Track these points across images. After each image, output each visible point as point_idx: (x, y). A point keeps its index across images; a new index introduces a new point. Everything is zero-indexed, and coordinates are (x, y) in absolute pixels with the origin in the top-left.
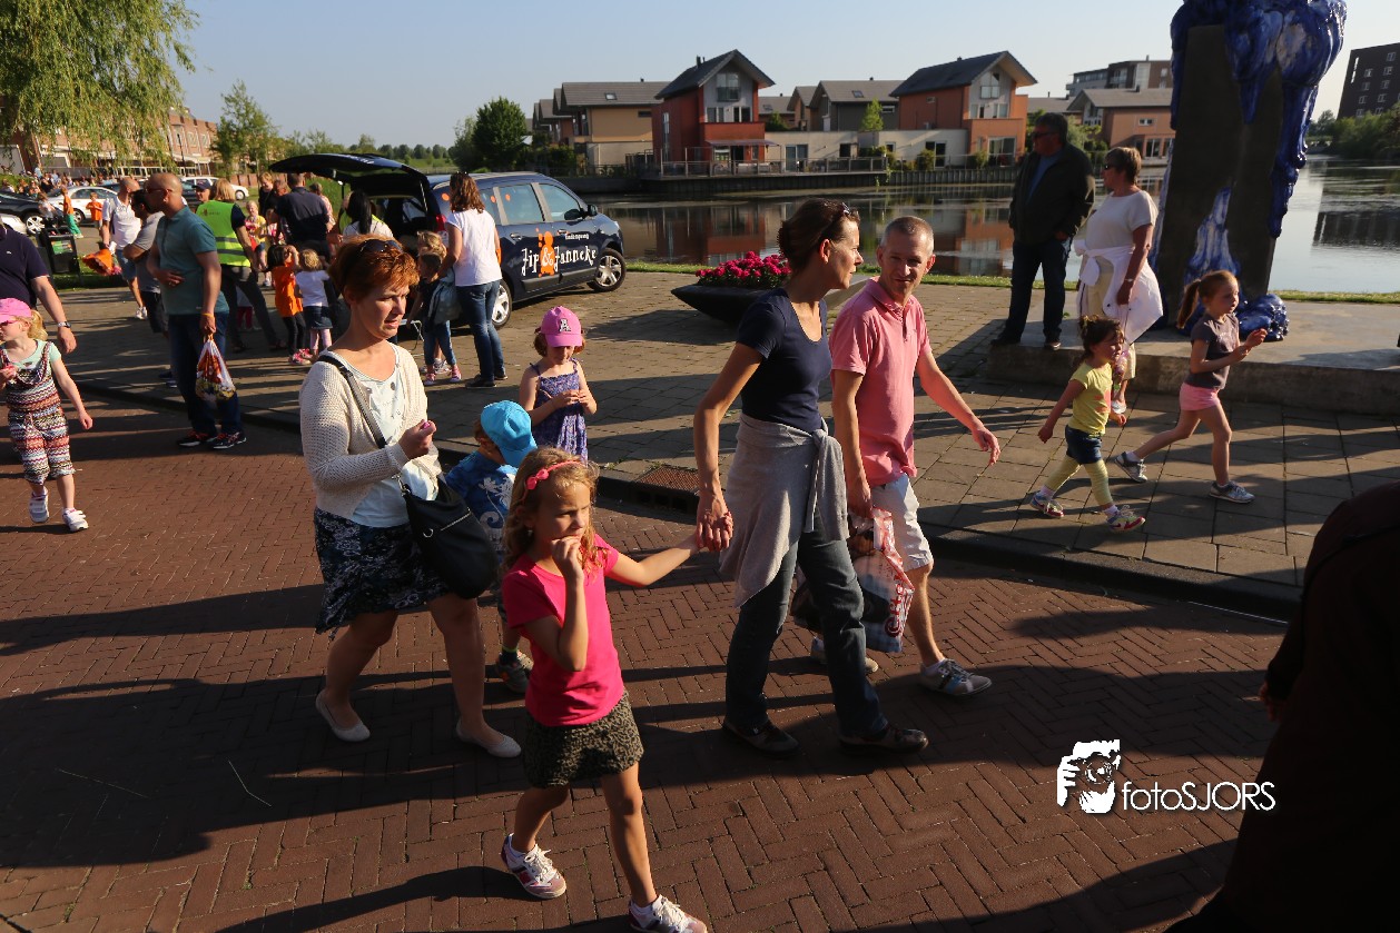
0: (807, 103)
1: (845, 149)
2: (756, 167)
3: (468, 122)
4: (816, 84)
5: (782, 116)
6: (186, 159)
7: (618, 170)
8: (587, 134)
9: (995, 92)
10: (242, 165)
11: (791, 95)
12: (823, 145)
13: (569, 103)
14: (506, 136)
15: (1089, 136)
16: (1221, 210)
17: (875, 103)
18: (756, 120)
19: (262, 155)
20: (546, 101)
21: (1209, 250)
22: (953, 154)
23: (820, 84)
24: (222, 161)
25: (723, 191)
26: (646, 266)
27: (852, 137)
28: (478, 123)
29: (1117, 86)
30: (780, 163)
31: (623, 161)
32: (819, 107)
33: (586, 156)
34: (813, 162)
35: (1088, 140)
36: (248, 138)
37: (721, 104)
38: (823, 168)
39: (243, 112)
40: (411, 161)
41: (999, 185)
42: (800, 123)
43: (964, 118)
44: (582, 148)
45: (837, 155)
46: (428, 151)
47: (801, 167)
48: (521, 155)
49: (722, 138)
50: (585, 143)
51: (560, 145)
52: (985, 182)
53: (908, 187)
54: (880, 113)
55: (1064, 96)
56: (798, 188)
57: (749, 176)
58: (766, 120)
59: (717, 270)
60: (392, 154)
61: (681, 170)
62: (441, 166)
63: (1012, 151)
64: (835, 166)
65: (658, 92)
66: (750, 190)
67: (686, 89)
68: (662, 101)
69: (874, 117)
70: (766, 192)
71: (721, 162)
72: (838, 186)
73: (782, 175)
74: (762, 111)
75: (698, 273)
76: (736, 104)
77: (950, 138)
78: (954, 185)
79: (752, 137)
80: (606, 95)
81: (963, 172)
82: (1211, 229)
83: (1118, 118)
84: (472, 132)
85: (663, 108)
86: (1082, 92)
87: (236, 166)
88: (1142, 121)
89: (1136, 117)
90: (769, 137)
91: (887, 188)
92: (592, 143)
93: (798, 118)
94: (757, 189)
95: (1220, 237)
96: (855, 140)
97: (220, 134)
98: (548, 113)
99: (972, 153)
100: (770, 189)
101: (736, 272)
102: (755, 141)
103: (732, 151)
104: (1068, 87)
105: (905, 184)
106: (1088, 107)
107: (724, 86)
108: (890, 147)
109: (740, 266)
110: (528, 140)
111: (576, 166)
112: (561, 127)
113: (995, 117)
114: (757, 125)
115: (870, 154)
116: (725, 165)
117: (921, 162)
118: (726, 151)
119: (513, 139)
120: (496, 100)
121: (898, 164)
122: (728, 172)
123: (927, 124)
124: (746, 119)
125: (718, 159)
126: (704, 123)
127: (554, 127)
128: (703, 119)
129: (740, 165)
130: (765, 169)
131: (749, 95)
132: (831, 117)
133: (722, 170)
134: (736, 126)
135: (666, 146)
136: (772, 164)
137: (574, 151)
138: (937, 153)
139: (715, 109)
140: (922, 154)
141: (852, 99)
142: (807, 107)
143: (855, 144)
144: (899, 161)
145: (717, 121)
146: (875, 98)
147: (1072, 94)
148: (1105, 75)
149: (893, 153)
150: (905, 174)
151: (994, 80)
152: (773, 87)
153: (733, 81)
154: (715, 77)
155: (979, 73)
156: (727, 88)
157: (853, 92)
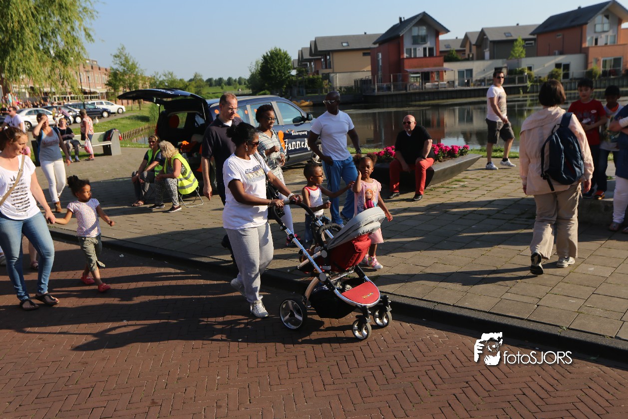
0: (474, 40)
2: (438, 85)
3: (257, 62)
4: (480, 30)
5: (457, 51)
7: (349, 89)
8: (330, 68)
9: (606, 27)
11: (463, 37)
12: (483, 69)
13: (319, 49)
14: (279, 71)
17: (520, 39)
18: (438, 54)
20: (307, 48)
22: (576, 69)
23: (482, 30)
25: (416, 101)
27: (503, 63)
28: (263, 63)
30: (453, 82)
32: (482, 44)
33: (329, 81)
34: (476, 80)
37: (415, 46)
38: (483, 83)
39: (123, 63)
42: (469, 55)
43: (583, 46)
44: (327, 77)
46: (235, 81)
47: (468, 84)
48: (289, 82)
49: (415, 67)
50: (329, 74)
51: (313, 75)
54: (524, 47)
56: (466, 97)
57: (433, 90)
58: (444, 54)
60: (214, 84)
61: (389, 89)
65: (375, 39)
66: (434, 100)
67: (393, 38)
68: (377, 45)
69: (519, 49)
70: (445, 101)
71: (415, 82)
73: (456, 89)
74: (442, 48)
76: (424, 46)
77: (574, 61)
79: (435, 66)
80: (342, 43)
84: (259, 69)
85: (378, 50)
90: (446, 65)
92: (333, 73)
93: (467, 52)
94: (438, 99)
96: (506, 65)
98: (307, 56)
99: (589, 68)
100: (447, 99)
102: (437, 68)
103: (422, 75)
107: (417, 34)
108: (530, 68)
110: (294, 72)
111: (322, 88)
112: (315, 64)
113: (606, 44)
114: (439, 58)
115: (516, 74)
116: (417, 84)
117: (552, 76)
118: (418, 75)
119: (283, 73)
120: (273, 49)
121: (535, 79)
122: (419, 89)
123: (557, 52)
124: (431, 55)
125: (413, 81)
126: (404, 59)
127: (310, 64)
128: (403, 56)
129: (427, 84)
130: (444, 86)
131: (433, 39)
132: (490, 50)
133: (415, 87)
134: (425, 59)
135: (380, 73)
136: (448, 82)
137: (321, 78)
138: (564, 70)
139: (411, 49)
140: (552, 72)
141: (504, 38)
142: (474, 45)
143: (505, 67)
144: (536, 77)
145: (412, 56)
146: (520, 37)
149: (531, 72)
151: (605, 19)
152: (449, 33)
153: (423, 31)
154: (411, 29)
155: (594, 16)
156: (418, 36)
157: (505, 33)
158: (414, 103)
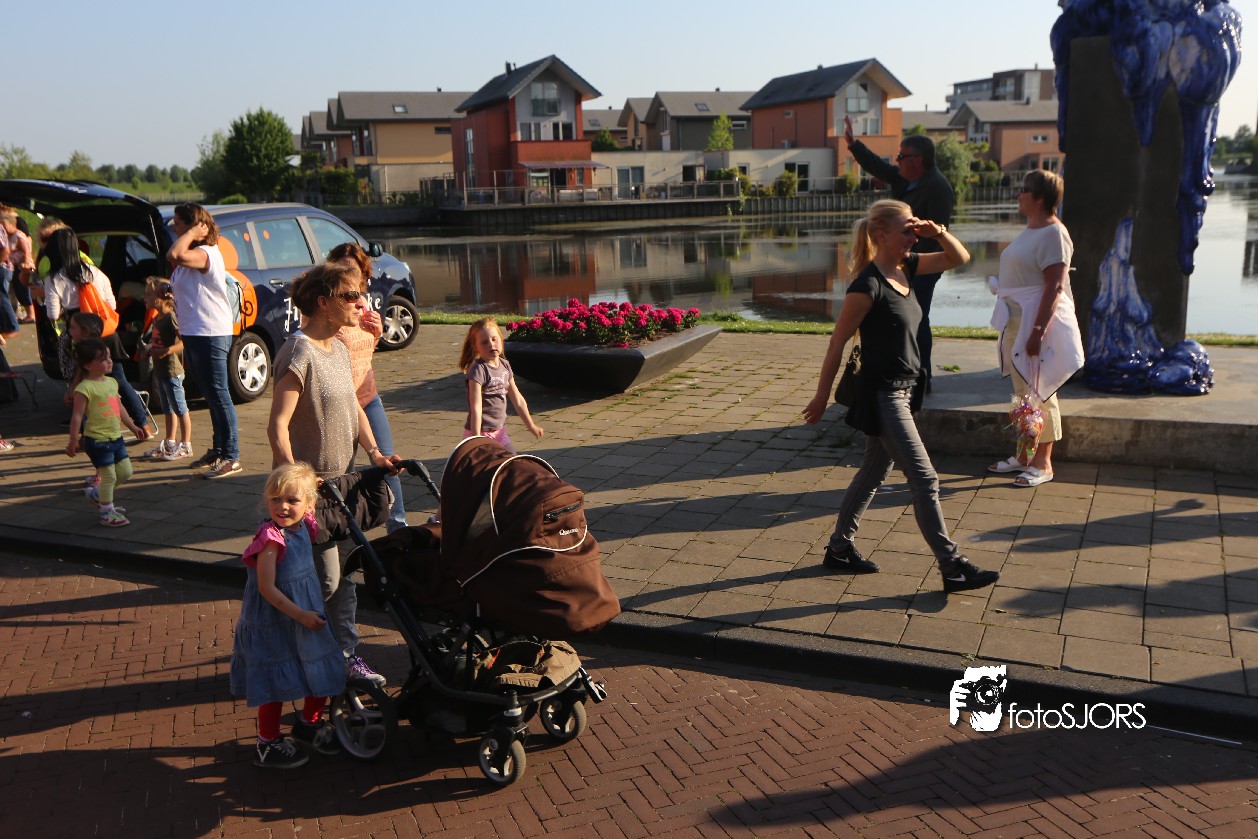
0: (642, 115)
1: (688, 172)
2: (582, 194)
3: (216, 137)
4: (652, 96)
5: (613, 132)
7: (410, 198)
8: (370, 154)
9: (864, 104)
11: (622, 107)
12: (662, 167)
13: (348, 115)
14: (267, 156)
15: (976, 156)
16: (1123, 243)
17: (724, 118)
18: (581, 137)
20: (319, 114)
21: (1114, 290)
22: (818, 177)
23: (657, 95)
25: (541, 223)
26: (445, 317)
27: (697, 158)
28: (231, 139)
29: (1004, 98)
30: (610, 189)
31: (416, 187)
32: (657, 122)
33: (370, 180)
34: (651, 188)
35: (974, 160)
37: (537, 119)
38: (663, 194)
40: (139, 186)
42: (634, 141)
43: (829, 134)
44: (364, 172)
45: (680, 179)
46: (164, 173)
47: (637, 193)
48: (287, 179)
49: (539, 159)
50: (368, 166)
51: (336, 167)
53: (767, 216)
54: (729, 129)
55: (944, 109)
56: (634, 219)
57: (573, 204)
58: (593, 138)
59: (533, 322)
60: (114, 178)
61: (490, 198)
62: (182, 192)
64: (675, 192)
65: (459, 103)
66: (575, 221)
67: (495, 101)
68: (463, 115)
69: (722, 134)
70: (596, 224)
71: (538, 189)
72: (682, 216)
73: (614, 202)
74: (587, 127)
75: (509, 326)
76: (555, 119)
77: (815, 159)
78: (821, 214)
79: (575, 158)
80: (393, 107)
81: (831, 198)
82: (1115, 265)
83: (1007, 135)
84: (222, 150)
85: (465, 124)
86: (965, 104)
88: (1036, 138)
89: (1028, 133)
90: (596, 158)
91: (741, 217)
92: (377, 164)
93: (631, 135)
94: (583, 221)
95: (1126, 274)
96: (701, 161)
98: (321, 128)
99: (841, 174)
100: (600, 220)
101: (555, 324)
102: (579, 163)
103: (551, 175)
105: (763, 212)
106: (972, 123)
107: (540, 97)
108: (743, 170)
109: (561, 316)
110: (296, 161)
111: (354, 190)
112: (338, 146)
113: (865, 134)
114: (582, 144)
115: (719, 178)
116: (544, 192)
117: (781, 187)
118: (544, 175)
119: (276, 160)
120: (254, 112)
121: (753, 189)
122: (547, 200)
123: (786, 142)
124: (568, 136)
125: (535, 184)
126: (517, 142)
127: (329, 145)
128: (515, 137)
129: (562, 191)
130: (592, 196)
131: (571, 108)
132: (671, 134)
133: (539, 196)
134: (556, 144)
135: (471, 168)
136: (601, 189)
137: (354, 175)
138: (799, 176)
139: (530, 125)
140: (781, 178)
141: (695, 113)
142: (642, 122)
143: (701, 166)
144: (754, 186)
145: (533, 138)
146: (724, 112)
147: (953, 107)
148: (990, 85)
149: (746, 177)
150: (763, 201)
151: (861, 91)
152: (599, 98)
153: (551, 91)
154: (529, 87)
155: (844, 83)
156: (543, 100)
157: (696, 105)
158: (537, 227)
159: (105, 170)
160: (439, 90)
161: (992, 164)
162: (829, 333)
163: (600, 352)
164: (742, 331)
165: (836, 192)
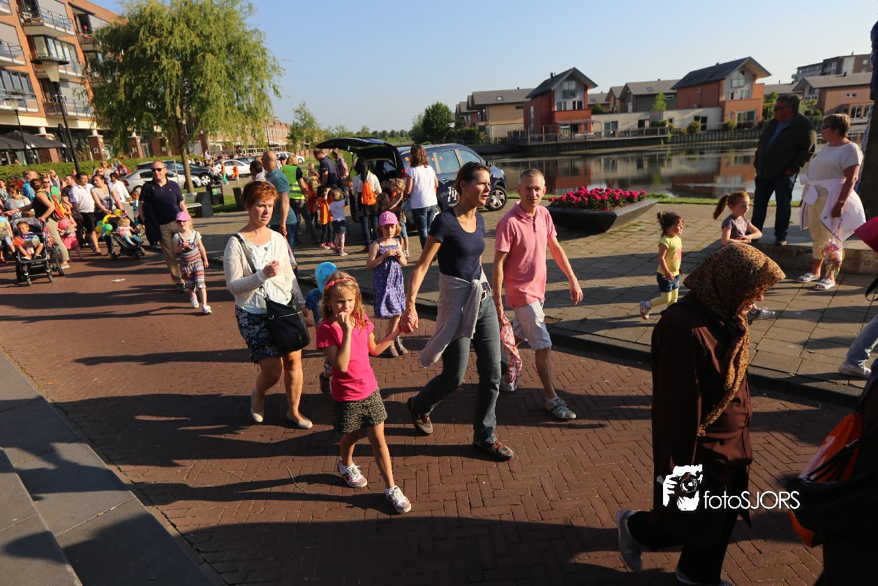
0: (618, 95)
1: (641, 123)
2: (586, 136)
3: (419, 116)
4: (624, 85)
5: (602, 105)
6: (275, 143)
7: (503, 140)
8: (486, 120)
9: (742, 82)
10: (302, 145)
11: (608, 92)
13: (476, 103)
14: (441, 123)
15: (808, 107)
17: (661, 94)
18: (586, 107)
19: (312, 140)
20: (464, 103)
22: (713, 123)
23: (626, 85)
24: (292, 144)
25: (565, 151)
27: (646, 115)
28: (425, 117)
29: (829, 74)
30: (600, 133)
31: (506, 135)
32: (626, 98)
33: (485, 133)
34: (621, 132)
35: (808, 110)
36: (305, 131)
37: (565, 100)
38: (627, 135)
39: (303, 117)
40: (388, 139)
41: (744, 141)
42: (613, 109)
43: (721, 100)
44: (483, 129)
45: (637, 127)
46: (397, 133)
47: (614, 135)
48: (449, 134)
49: (565, 119)
50: (485, 126)
51: (470, 127)
52: (734, 139)
53: (682, 144)
54: (664, 100)
55: (791, 82)
56: (612, 147)
57: (581, 141)
58: (592, 108)
59: (562, 198)
60: (378, 136)
61: (541, 139)
62: (405, 141)
63: (753, 119)
64: (635, 133)
65: (527, 94)
66: (582, 149)
67: (544, 92)
68: (530, 99)
69: (660, 103)
70: (592, 151)
71: (564, 134)
72: (637, 145)
73: (602, 140)
74: (590, 102)
75: (550, 200)
76: (574, 99)
77: (711, 114)
78: (713, 142)
79: (583, 118)
80: (497, 98)
81: (719, 134)
83: (829, 94)
84: (422, 122)
85: (530, 104)
86: (804, 79)
87: (299, 146)
88: (849, 95)
89: (844, 93)
90: (594, 118)
91: (668, 145)
92: (489, 125)
93: (612, 106)
94: (586, 149)
96: (648, 117)
97: (292, 130)
98: (464, 110)
99: (725, 122)
100: (594, 148)
101: (573, 199)
102: (585, 120)
103: (571, 127)
104: (793, 76)
105: (680, 142)
106: (807, 89)
107: (567, 89)
108: (671, 121)
109: (575, 195)
111: (478, 138)
112: (471, 117)
113: (741, 98)
114: (587, 111)
115: (658, 125)
116: (567, 135)
117: (691, 129)
118: (568, 127)
119: (444, 125)
120: (435, 103)
121: (675, 131)
122: (569, 139)
123: (695, 105)
124: (580, 108)
125: (563, 132)
126: (554, 111)
127: (467, 117)
128: (554, 109)
129: (576, 135)
130: (591, 137)
131: (582, 94)
132: (633, 104)
133: (565, 138)
134: (574, 112)
135: (532, 125)
136: (595, 133)
137: (478, 130)
138: (702, 122)
139: (561, 103)
140: (691, 124)
141: (646, 92)
142: (618, 99)
143: (648, 119)
144: (676, 129)
145: (563, 109)
146: (661, 91)
147: (795, 81)
148: (821, 66)
149: (672, 124)
150: (680, 136)
151: (741, 75)
152: (597, 88)
153: (572, 86)
154: (561, 84)
155: (731, 72)
156: (568, 90)
157: (647, 88)
158: (563, 153)
159: (375, 133)
160: (518, 88)
161: (818, 111)
162: (716, 204)
163: (595, 212)
164: (668, 203)
165: (722, 130)
